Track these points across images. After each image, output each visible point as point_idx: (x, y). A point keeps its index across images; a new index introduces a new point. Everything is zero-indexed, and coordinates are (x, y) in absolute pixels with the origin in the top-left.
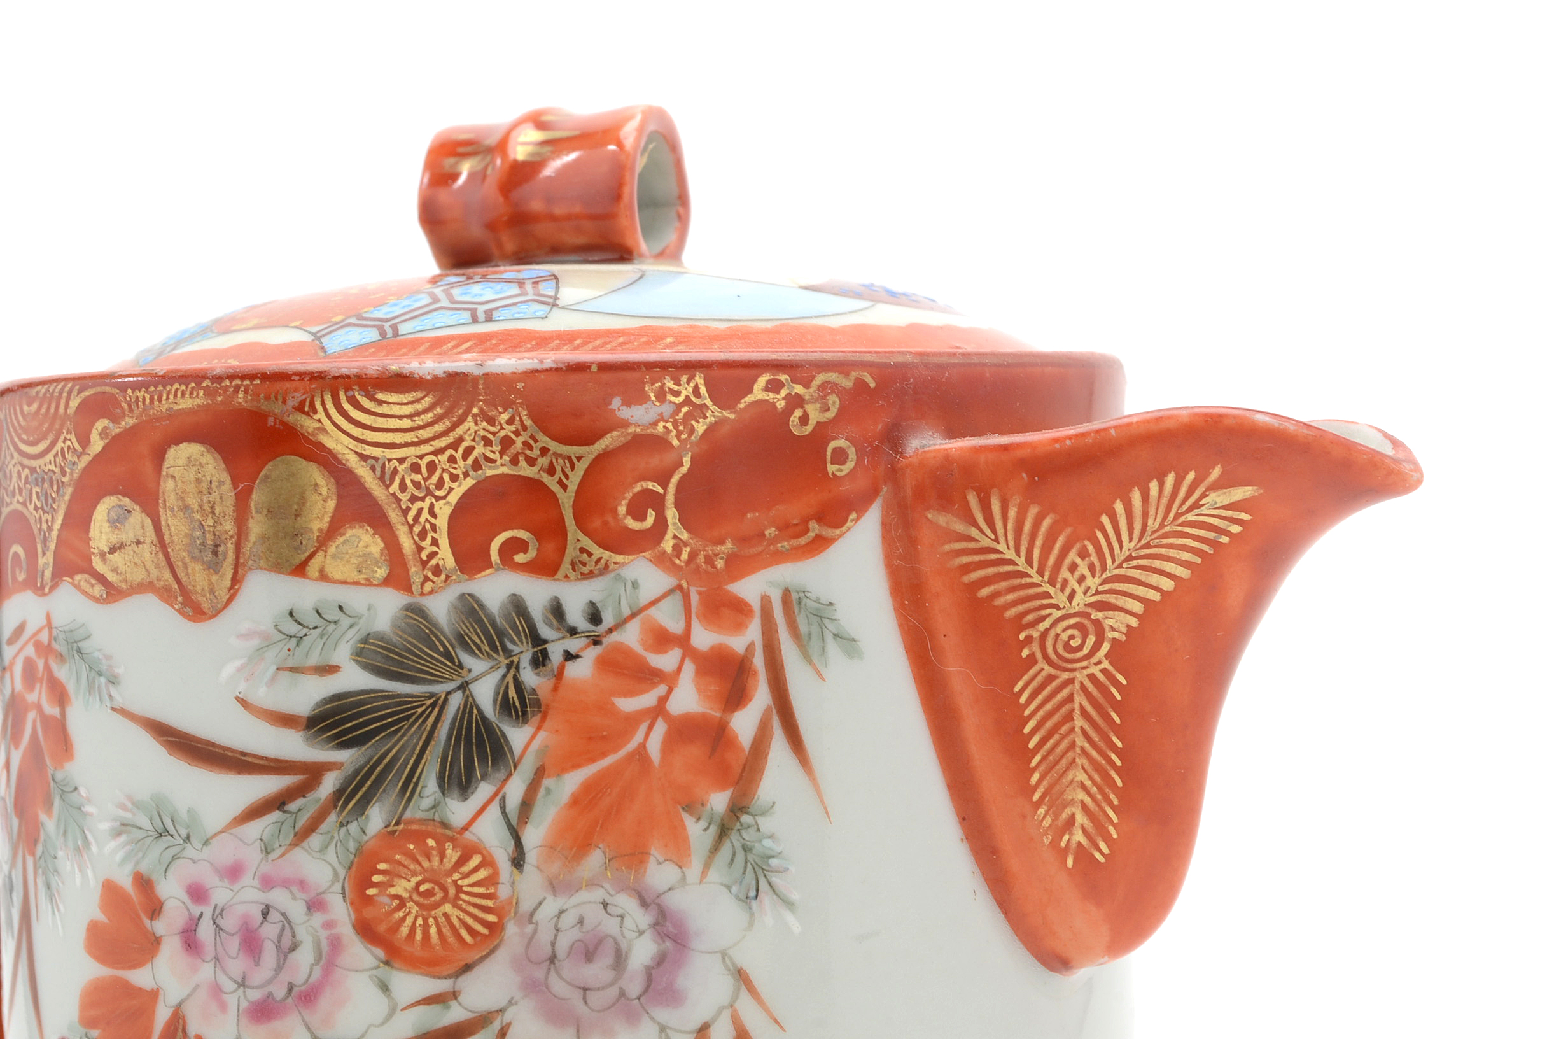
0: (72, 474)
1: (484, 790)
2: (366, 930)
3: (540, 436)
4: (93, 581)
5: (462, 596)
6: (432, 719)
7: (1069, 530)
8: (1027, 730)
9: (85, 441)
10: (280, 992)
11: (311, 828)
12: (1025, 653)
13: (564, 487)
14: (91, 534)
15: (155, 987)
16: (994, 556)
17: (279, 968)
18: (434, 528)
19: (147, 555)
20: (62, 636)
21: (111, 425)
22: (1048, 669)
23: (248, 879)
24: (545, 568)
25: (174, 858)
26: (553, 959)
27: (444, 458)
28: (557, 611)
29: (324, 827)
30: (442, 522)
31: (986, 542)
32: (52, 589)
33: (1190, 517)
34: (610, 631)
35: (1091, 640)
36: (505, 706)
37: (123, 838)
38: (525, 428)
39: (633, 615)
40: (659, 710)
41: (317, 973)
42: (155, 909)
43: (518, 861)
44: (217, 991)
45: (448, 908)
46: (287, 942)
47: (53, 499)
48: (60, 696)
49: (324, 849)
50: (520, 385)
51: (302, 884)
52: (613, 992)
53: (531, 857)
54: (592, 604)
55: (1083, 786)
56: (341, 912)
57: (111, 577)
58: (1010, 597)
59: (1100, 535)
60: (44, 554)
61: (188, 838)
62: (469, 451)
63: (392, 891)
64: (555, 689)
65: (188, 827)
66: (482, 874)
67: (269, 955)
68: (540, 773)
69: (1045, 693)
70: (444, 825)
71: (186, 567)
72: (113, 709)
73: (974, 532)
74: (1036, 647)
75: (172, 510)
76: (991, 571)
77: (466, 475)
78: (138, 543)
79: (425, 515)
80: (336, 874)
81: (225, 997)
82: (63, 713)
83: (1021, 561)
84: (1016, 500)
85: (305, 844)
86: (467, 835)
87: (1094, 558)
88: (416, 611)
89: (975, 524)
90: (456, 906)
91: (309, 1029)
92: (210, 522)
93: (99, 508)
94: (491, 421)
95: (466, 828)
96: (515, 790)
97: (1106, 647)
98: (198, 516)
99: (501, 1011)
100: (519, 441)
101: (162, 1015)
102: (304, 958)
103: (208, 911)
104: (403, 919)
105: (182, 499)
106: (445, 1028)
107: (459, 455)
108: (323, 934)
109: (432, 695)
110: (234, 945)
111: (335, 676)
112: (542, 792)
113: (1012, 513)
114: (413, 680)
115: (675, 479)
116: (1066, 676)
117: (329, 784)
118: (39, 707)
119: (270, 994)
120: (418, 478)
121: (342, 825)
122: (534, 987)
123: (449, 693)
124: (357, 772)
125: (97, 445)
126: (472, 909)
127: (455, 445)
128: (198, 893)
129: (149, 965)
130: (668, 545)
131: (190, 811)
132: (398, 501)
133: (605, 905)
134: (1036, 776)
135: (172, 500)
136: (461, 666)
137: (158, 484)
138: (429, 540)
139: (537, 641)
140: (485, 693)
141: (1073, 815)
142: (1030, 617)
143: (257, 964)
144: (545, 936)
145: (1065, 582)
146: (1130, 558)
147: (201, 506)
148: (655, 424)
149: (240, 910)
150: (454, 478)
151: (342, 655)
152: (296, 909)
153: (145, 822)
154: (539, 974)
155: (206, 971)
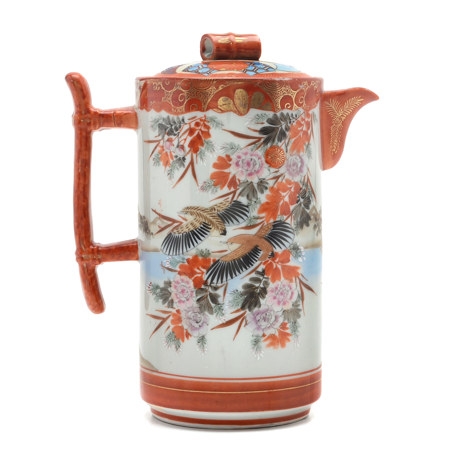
0: (213, 93)
1: (283, 141)
2: (267, 162)
3: (291, 90)
4: (218, 110)
5: (282, 113)
6: (277, 131)
7: (341, 105)
8: (331, 134)
9: (217, 88)
10: (253, 172)
11: (259, 147)
12: (333, 122)
13: (293, 97)
14: (218, 102)
15: (230, 172)
16: (332, 108)
17: (253, 168)
18: (278, 103)
19: (231, 106)
20: (209, 118)
21: (224, 86)
22: (335, 125)
23: (248, 155)
24: (291, 109)
25: (235, 152)
26: (290, 166)
27: (280, 92)
28: (292, 115)
29: (261, 147)
30: (279, 102)
31: (331, 106)
32: (206, 111)
33: (355, 103)
34: (298, 118)
35: (340, 121)
36: (286, 129)
37: (224, 149)
38: (289, 88)
39: (300, 116)
40: (302, 130)
41: (259, 168)
42: (230, 160)
43: (287, 152)
44: (242, 172)
45: (278, 158)
46: (255, 164)
47: (208, 97)
48: (208, 128)
49: (261, 150)
50: (289, 82)
51: (258, 155)
52: (296, 170)
53: (288, 151)
54: (296, 114)
55: (336, 142)
56: (263, 159)
57: (222, 109)
58: (332, 114)
59: (344, 105)
60: (204, 105)
61: (238, 149)
62: (283, 91)
63: (271, 156)
64: (292, 126)
65: (237, 147)
66: (283, 153)
67: (252, 166)
68: (290, 139)
69: (334, 128)
70: (278, 146)
71: (239, 108)
72: (222, 130)
73: (330, 105)
74: (334, 121)
75: (237, 99)
76: (331, 110)
77: (282, 95)
78: (229, 104)
79: (277, 101)
80: (263, 153)
81: (244, 173)
82: (209, 130)
83: (335, 109)
84: (336, 100)
85: (258, 149)
86: (281, 148)
87: (343, 109)
88: (275, 115)
89: (330, 104)
90: (279, 158)
91: (258, 177)
92: (244, 101)
93: (220, 98)
94: (286, 87)
95: (281, 147)
96: (287, 141)
97: (342, 122)
98: (242, 100)
99: (284, 173)
100: (289, 90)
101: (231, 176)
102: (257, 166)
103: (241, 160)
104: (272, 160)
105: (239, 97)
106: (277, 176)
107: (282, 92)
108: (261, 163)
109: (277, 127)
110: (246, 165)
111: (264, 124)
112: (290, 141)
113: (335, 102)
114: (275, 125)
115: (305, 96)
116: (337, 126)
117: (262, 140)
118: (201, 130)
119: (252, 172)
120: (276, 95)
121: (264, 146)
122: (288, 170)
123: (279, 127)
124: (267, 138)
125: (220, 88)
126: (281, 159)
127: (281, 91)
128: (239, 157)
129: (229, 169)
130: (304, 106)
131: (238, 145)
132: (274, 98)
133: (296, 158)
134: (331, 141)
135: (237, 97)
136: (281, 123)
137: (234, 95)
138: (277, 105)
139: (290, 119)
140: (284, 127)
141: (334, 147)
142: (334, 117)
143: (250, 167)
144: (289, 162)
145: (339, 112)
146: (347, 109)
147: (242, 99)
148: (303, 88)
149: (247, 159)
150: (281, 95)
151: (265, 121)
152: (256, 159)
153: (229, 147)
154: (289, 168)
155: (240, 169)
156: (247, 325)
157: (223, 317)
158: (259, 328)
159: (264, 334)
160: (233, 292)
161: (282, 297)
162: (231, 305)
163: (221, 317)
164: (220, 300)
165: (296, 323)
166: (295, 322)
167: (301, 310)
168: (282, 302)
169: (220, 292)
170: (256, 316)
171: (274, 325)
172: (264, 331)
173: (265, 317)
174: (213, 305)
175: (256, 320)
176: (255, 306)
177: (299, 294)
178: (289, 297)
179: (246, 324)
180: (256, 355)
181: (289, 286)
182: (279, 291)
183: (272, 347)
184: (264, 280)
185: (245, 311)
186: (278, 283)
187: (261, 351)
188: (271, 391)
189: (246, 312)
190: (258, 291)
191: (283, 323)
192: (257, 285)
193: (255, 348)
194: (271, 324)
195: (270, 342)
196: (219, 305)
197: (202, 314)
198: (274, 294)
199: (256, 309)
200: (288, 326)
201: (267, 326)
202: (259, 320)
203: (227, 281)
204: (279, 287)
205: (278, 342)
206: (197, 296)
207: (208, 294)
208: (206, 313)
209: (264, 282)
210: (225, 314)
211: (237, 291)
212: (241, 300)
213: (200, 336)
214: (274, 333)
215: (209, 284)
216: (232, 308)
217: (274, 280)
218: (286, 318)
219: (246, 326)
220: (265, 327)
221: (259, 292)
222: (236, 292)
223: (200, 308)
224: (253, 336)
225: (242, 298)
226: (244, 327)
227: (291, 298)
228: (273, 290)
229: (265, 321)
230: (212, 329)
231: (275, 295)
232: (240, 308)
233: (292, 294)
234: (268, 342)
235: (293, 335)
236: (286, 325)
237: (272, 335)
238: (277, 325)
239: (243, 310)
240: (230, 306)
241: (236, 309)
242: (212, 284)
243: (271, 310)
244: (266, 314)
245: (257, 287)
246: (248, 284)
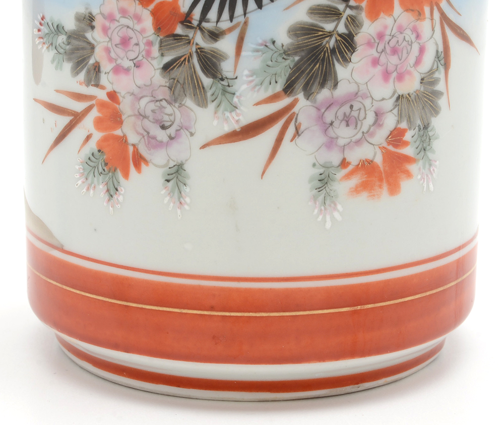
156: (299, 135)
157: (234, 114)
158: (331, 143)
159: (344, 159)
160: (262, 47)
161: (394, 60)
162: (257, 80)
163: (227, 114)
164: (226, 67)
165: (429, 129)
166: (426, 127)
167: (441, 94)
168: (394, 75)
169: (226, 45)
170: (323, 110)
171: (372, 135)
172: (345, 152)
173: (347, 114)
174: (206, 81)
175: (324, 123)
176: (322, 85)
177: (437, 51)
178: (412, 60)
179: (297, 133)
180: (321, 217)
181: (415, 30)
182: (388, 43)
183: (365, 194)
184: (349, 12)
185: (296, 97)
186: (385, 21)
187: (335, 205)
188: (359, 307)
189: (296, 101)
190: (332, 43)
191: (395, 129)
192: (329, 27)
193: (321, 198)
194: (363, 133)
195: (360, 181)
196: (222, 83)
197: (177, 105)
198: (374, 53)
199: (324, 94)
200: (408, 137)
201: (354, 139)
202: (331, 124)
203: (245, 14)
204: (388, 32)
205: (381, 180)
206: (162, 55)
207: (194, 49)
208: (189, 102)
209: (347, 19)
210: (239, 105)
211: (274, 42)
212: (284, 68)
213: (172, 164)
214: (370, 157)
215: (195, 23)
216: (258, 91)
217: (374, 15)
218: (403, 114)
219: (298, 140)
220: (348, 140)
221: (334, 48)
222: (272, 46)
223: (170, 88)
224: (314, 165)
225: (288, 62)
226: (292, 141)
227: (418, 61)
228: (373, 41)
229: (348, 125)
230: (204, 147)
231: (376, 55)
232: (281, 89)
233: (422, 50)
234: (355, 181)
235: (419, 160)
236: (403, 135)
237: (366, 163)
238: (381, 136)
239: (289, 95)
240: (253, 84)
241: (270, 93)
242: (204, 24)
243: (365, 96)
244: (351, 107)
245: (330, 33)
246: (305, 24)
